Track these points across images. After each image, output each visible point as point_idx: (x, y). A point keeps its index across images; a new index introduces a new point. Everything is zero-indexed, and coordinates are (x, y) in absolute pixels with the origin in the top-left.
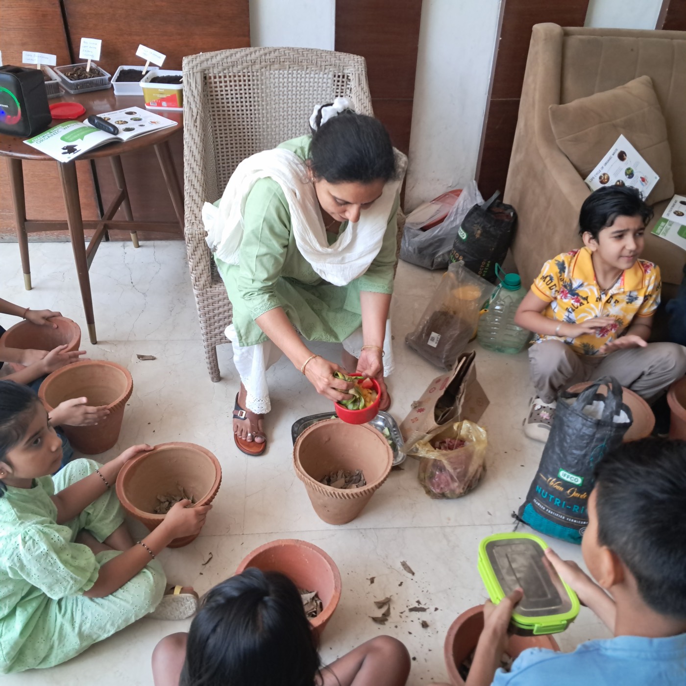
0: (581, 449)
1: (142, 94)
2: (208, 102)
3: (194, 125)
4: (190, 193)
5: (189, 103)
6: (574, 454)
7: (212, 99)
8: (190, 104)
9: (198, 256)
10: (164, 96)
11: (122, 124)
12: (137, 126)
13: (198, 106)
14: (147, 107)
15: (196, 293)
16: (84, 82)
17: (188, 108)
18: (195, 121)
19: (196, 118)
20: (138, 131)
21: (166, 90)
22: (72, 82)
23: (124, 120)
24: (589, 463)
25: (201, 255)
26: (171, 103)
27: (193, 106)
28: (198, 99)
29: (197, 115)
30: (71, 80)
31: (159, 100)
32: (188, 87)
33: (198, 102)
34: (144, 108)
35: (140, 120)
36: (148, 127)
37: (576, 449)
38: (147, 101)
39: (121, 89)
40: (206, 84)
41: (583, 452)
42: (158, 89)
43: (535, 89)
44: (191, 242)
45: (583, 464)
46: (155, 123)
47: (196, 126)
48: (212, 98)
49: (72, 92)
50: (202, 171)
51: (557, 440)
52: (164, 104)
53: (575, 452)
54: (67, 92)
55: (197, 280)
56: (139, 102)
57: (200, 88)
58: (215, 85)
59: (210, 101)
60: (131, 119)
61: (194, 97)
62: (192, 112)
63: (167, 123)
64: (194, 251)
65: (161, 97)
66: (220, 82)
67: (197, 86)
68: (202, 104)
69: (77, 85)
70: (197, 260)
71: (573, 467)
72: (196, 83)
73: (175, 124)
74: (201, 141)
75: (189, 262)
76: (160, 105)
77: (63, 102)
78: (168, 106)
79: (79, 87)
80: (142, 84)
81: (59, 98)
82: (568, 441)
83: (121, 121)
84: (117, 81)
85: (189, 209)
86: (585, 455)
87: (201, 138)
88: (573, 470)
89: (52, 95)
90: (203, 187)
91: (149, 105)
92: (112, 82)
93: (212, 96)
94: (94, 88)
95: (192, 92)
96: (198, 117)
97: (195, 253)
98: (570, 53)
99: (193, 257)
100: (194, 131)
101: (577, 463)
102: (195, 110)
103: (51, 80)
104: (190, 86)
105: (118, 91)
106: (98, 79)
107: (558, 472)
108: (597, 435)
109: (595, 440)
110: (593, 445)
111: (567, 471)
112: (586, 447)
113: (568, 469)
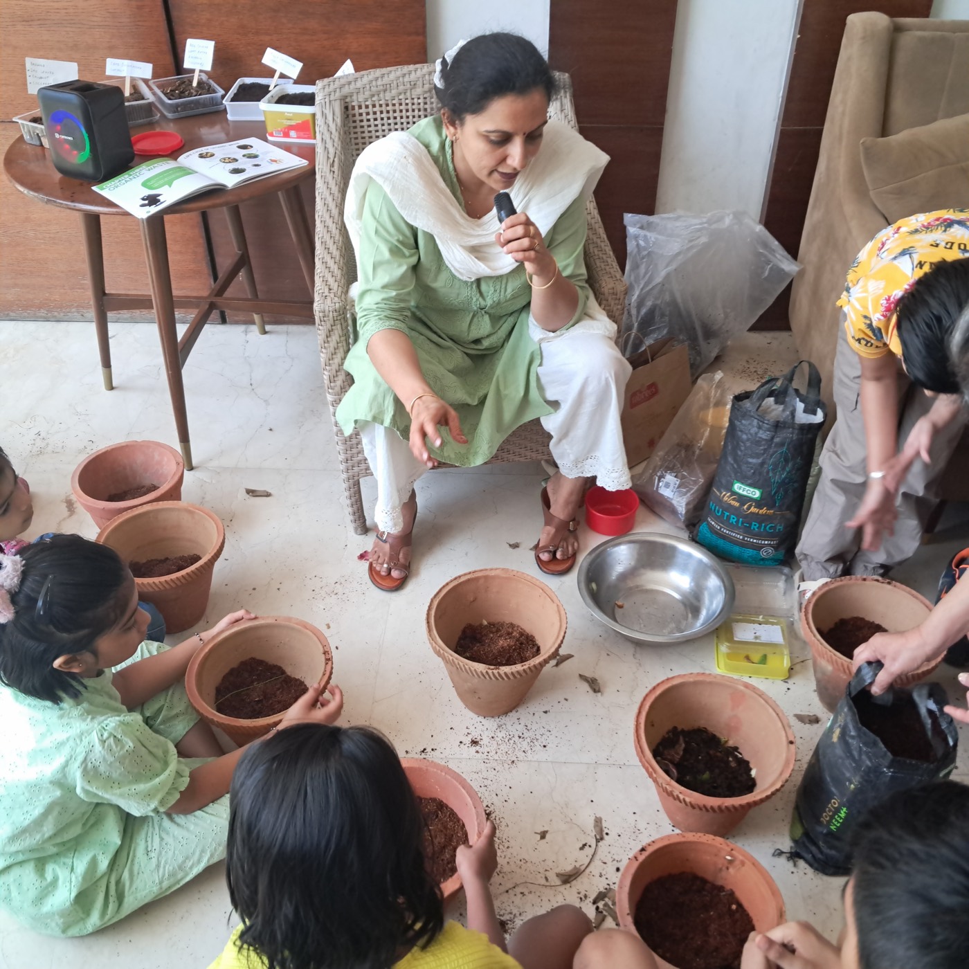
0: (757, 456)
1: (262, 119)
2: (351, 141)
3: (331, 170)
4: (323, 258)
5: (324, 142)
6: (750, 463)
7: (356, 138)
8: (326, 143)
9: (333, 344)
10: (293, 123)
11: (230, 162)
12: (250, 165)
13: (335, 145)
14: (270, 138)
15: (331, 399)
16: (186, 101)
17: (323, 148)
18: (332, 165)
19: (334, 161)
20: (251, 172)
21: (295, 114)
22: (169, 102)
23: (233, 157)
24: (768, 472)
25: (338, 343)
26: (302, 134)
27: (329, 145)
28: (335, 135)
29: (335, 157)
30: (170, 99)
31: (285, 128)
32: (323, 121)
33: (336, 140)
34: (266, 140)
35: (256, 157)
36: (267, 168)
37: (752, 457)
38: (270, 129)
39: (237, 112)
40: (348, 116)
41: (760, 461)
42: (284, 113)
43: (843, 113)
44: (323, 323)
45: (760, 474)
46: (275, 161)
47: (334, 172)
48: (355, 136)
49: (170, 115)
50: (340, 230)
51: (730, 448)
52: (293, 133)
53: (750, 460)
54: (163, 116)
55: (332, 380)
56: (259, 130)
57: (339, 121)
58: (361, 118)
59: (353, 140)
60: (244, 156)
61: (331, 133)
62: (328, 153)
63: (294, 162)
64: (327, 337)
65: (288, 124)
66: (368, 114)
67: (335, 118)
68: (342, 142)
69: (177, 106)
70: (332, 349)
71: (749, 479)
72: (334, 114)
73: (304, 163)
74: (339, 191)
75: (322, 354)
76: (286, 135)
77: (158, 130)
78: (298, 138)
79: (179, 109)
80: (264, 105)
81: (151, 124)
82: (743, 448)
83: (229, 158)
84: (232, 100)
85: (321, 279)
86: (762, 464)
87: (339, 187)
88: (749, 482)
89: (142, 120)
90: (341, 251)
91: (272, 135)
92: (224, 102)
93: (355, 133)
94: (201, 110)
95: (329, 126)
96: (336, 160)
97: (329, 339)
98: (902, 58)
99: (326, 345)
100: (329, 177)
101: (754, 473)
102: (332, 151)
103: (143, 98)
104: (326, 118)
105: (231, 115)
106: (206, 98)
107: (732, 485)
108: (777, 440)
109: (773, 445)
110: (771, 451)
111: (742, 483)
112: (763, 454)
113: (744, 480)
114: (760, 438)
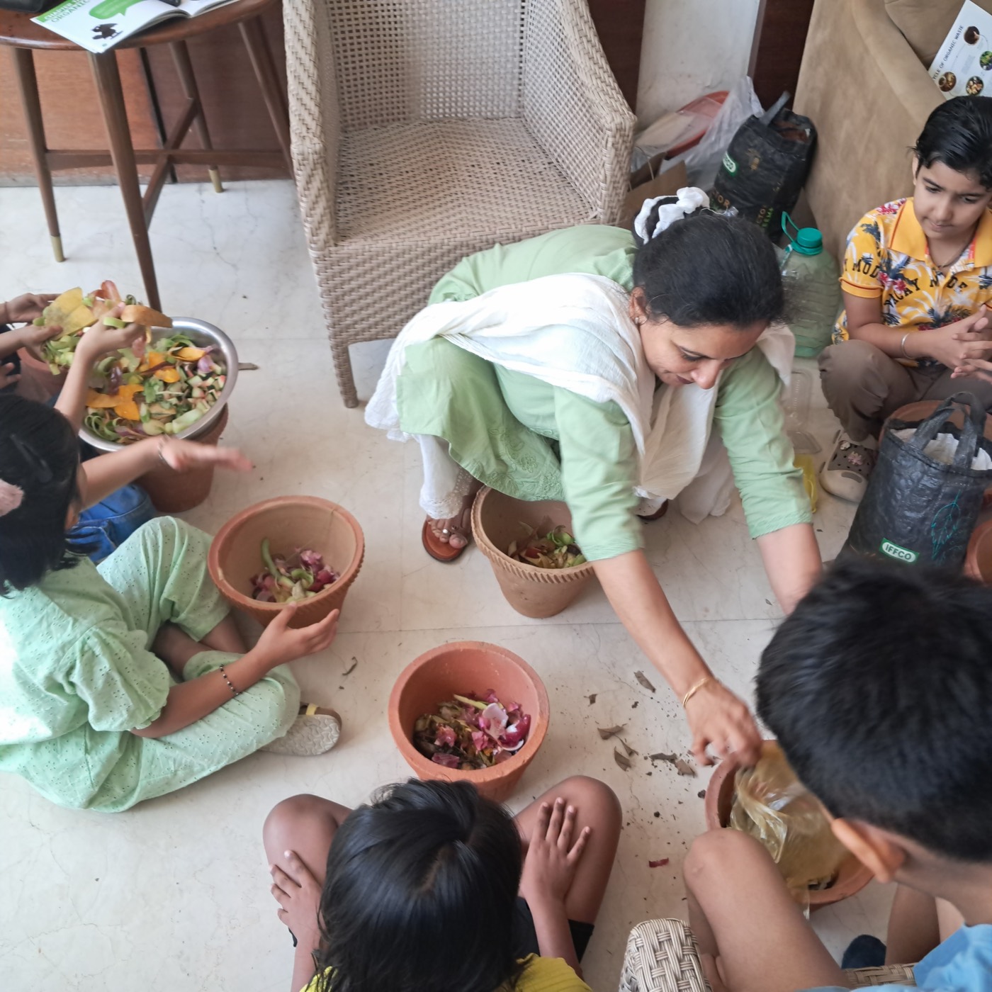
0: (917, 509)
6: (907, 517)
24: (929, 532)
37: (910, 510)
41: (920, 515)
45: (919, 532)
53: (908, 514)
71: (903, 537)
82: (899, 497)
86: (923, 520)
88: (904, 541)
101: (911, 531)
107: (880, 544)
108: (946, 490)
109: (940, 497)
110: (937, 504)
111: (894, 543)
112: (927, 507)
113: (897, 539)
114: (924, 485)
